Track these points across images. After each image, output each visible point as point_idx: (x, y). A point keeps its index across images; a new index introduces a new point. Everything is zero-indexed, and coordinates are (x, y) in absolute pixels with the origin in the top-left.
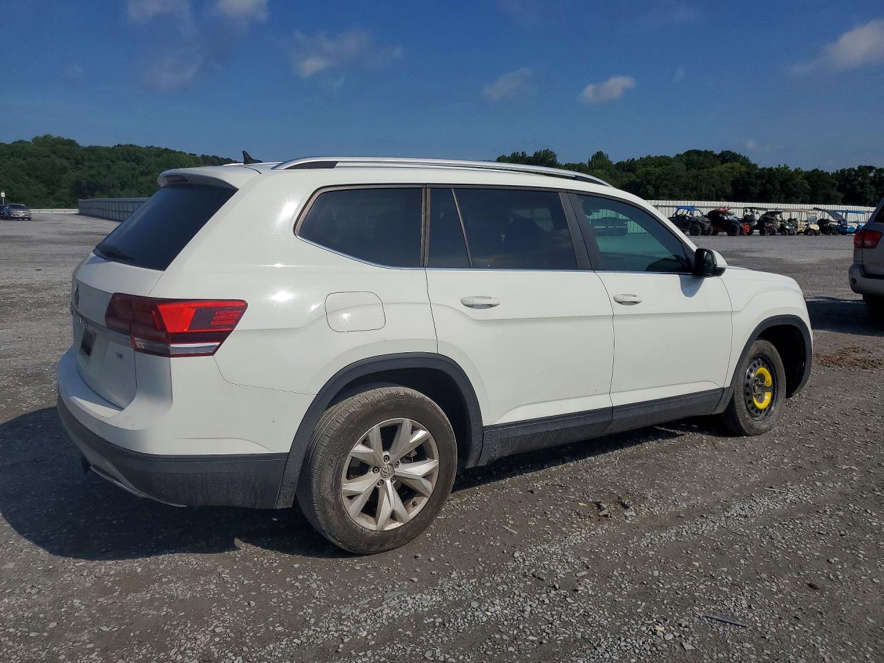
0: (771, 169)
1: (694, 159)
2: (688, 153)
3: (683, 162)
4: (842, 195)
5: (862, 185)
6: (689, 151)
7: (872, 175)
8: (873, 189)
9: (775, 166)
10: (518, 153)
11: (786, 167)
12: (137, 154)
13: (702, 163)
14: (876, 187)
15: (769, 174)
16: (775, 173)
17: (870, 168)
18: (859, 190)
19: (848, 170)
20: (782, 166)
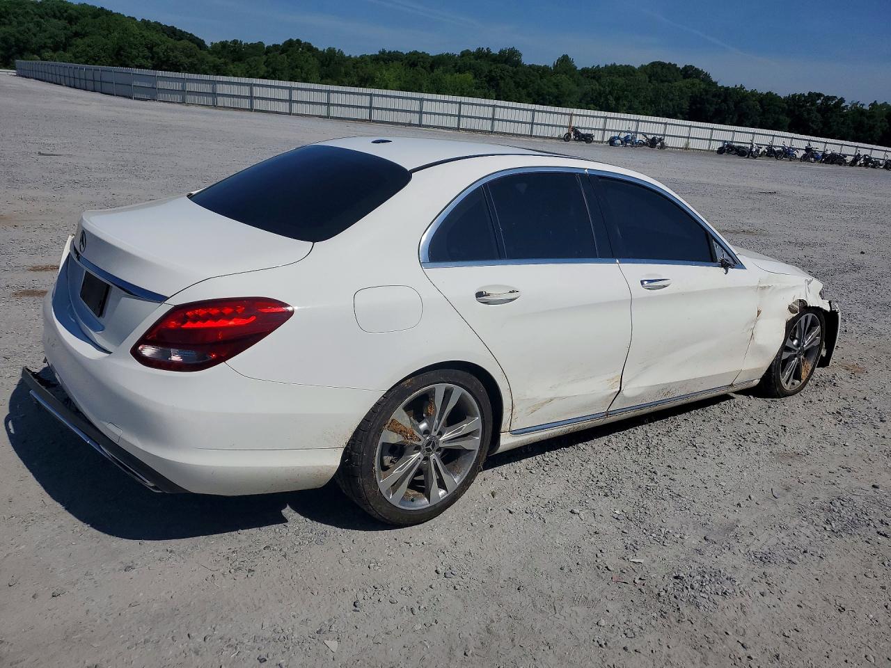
0: (727, 89)
1: (659, 71)
2: (653, 64)
3: (647, 74)
4: (788, 120)
5: (809, 112)
6: (653, 63)
7: (819, 101)
8: (819, 116)
9: (732, 86)
10: (483, 48)
11: (742, 88)
12: (70, 11)
13: (666, 76)
14: (823, 115)
15: (727, 93)
16: (730, 93)
17: (819, 95)
18: (806, 117)
19: (799, 96)
20: (738, 86)
